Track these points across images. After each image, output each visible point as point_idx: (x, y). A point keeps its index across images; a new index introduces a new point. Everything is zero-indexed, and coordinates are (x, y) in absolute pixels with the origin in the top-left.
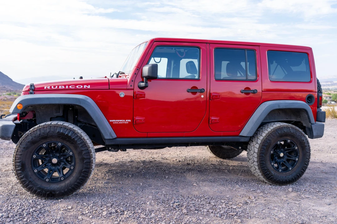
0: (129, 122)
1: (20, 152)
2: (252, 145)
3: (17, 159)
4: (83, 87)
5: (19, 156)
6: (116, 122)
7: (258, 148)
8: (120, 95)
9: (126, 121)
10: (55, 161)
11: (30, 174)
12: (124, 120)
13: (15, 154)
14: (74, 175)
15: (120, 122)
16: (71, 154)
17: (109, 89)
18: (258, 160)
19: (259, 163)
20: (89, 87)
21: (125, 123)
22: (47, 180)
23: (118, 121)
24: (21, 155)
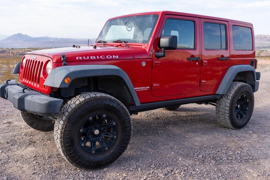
0: (148, 89)
1: (69, 128)
2: (223, 100)
3: (66, 135)
4: (112, 57)
5: (68, 132)
6: (139, 89)
7: (229, 103)
8: (143, 64)
9: (146, 88)
10: (97, 132)
11: (78, 148)
12: (145, 87)
13: (63, 131)
14: (117, 144)
15: (141, 89)
16: (114, 124)
17: (134, 59)
18: (229, 112)
19: (229, 114)
20: (117, 57)
21: (145, 90)
22: (93, 152)
23: (140, 88)
24: (70, 131)
